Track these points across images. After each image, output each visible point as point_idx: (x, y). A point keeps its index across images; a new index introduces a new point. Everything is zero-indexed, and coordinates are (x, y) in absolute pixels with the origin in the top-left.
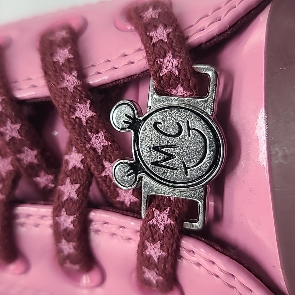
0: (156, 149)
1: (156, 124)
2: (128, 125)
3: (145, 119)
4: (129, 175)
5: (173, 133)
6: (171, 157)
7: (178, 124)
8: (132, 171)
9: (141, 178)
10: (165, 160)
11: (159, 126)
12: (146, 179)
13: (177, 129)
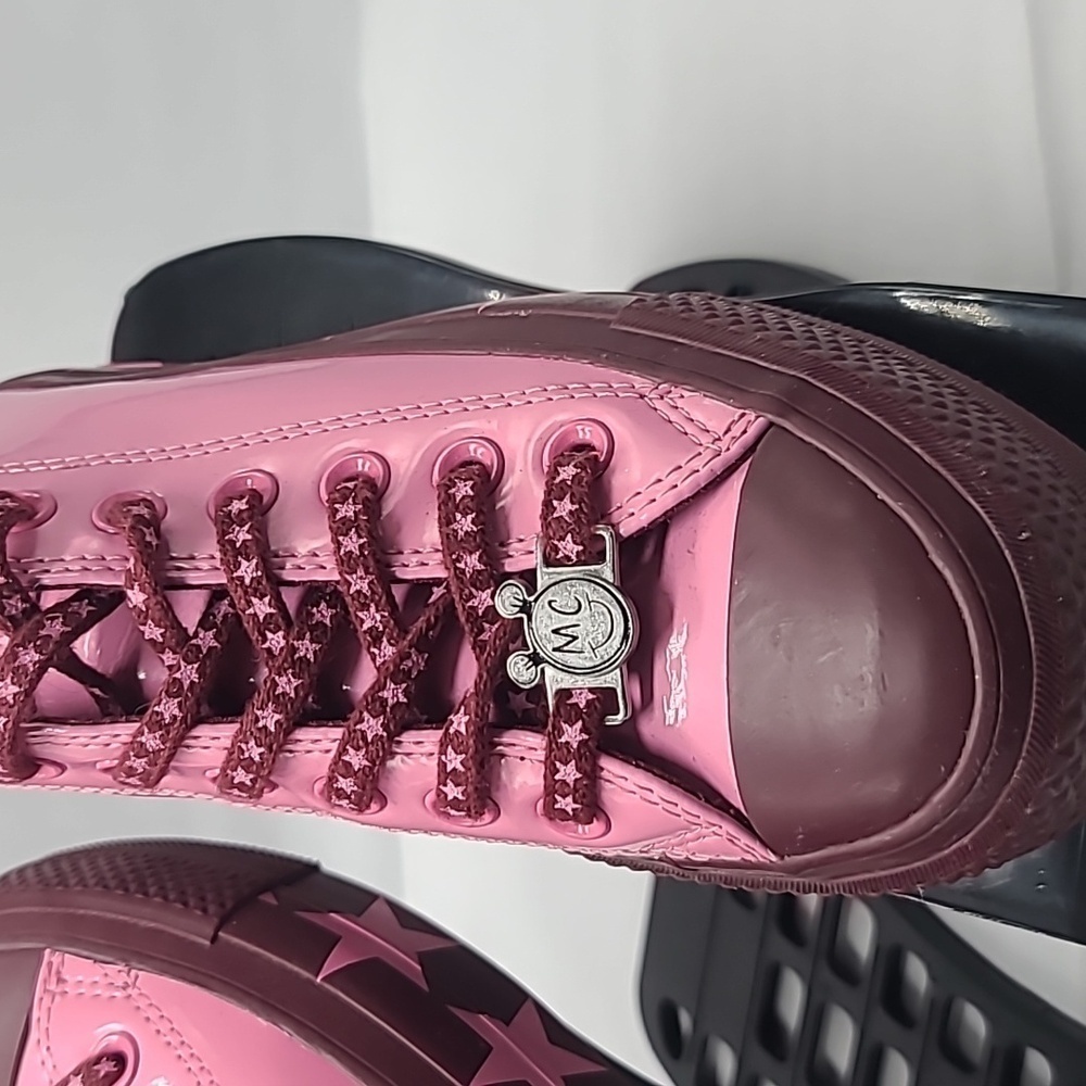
0: (556, 631)
1: (550, 603)
2: (518, 609)
3: (536, 600)
4: (528, 669)
5: (572, 610)
6: (575, 638)
7: (576, 598)
8: (531, 663)
9: (543, 671)
10: (567, 644)
11: (553, 604)
12: (549, 671)
13: (576, 605)
